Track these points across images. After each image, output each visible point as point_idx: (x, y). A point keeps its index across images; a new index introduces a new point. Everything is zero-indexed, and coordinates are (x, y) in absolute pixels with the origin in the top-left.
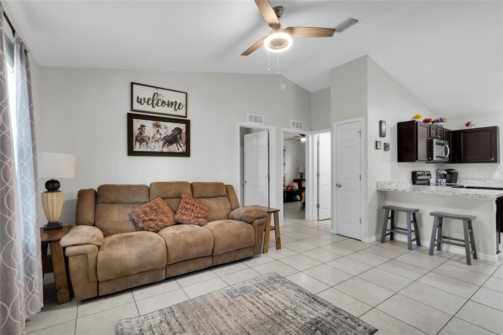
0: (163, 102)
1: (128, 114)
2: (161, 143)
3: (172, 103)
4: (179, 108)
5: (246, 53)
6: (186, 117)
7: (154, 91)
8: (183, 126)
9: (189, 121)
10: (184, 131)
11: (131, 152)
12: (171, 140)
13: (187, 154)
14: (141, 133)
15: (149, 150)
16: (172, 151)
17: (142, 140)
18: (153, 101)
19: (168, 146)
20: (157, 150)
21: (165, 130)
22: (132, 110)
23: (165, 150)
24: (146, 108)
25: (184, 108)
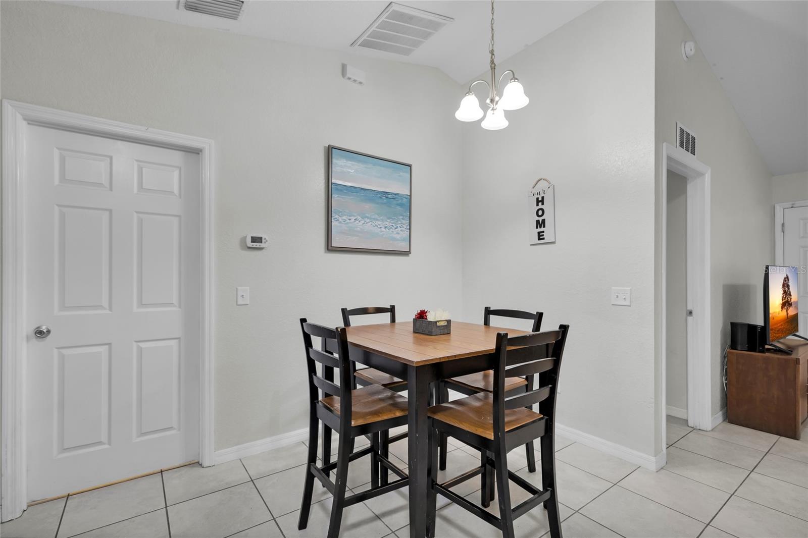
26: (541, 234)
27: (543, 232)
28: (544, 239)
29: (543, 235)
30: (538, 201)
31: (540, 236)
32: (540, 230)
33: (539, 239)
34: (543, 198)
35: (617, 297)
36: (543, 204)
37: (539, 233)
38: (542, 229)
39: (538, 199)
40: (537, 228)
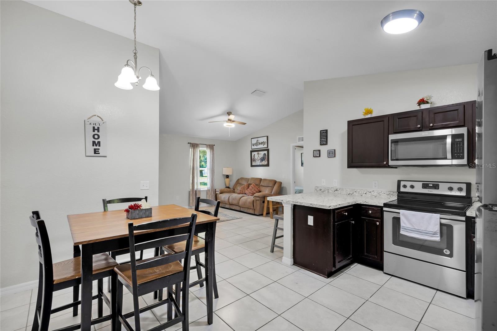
0: (260, 143)
1: (251, 151)
2: (260, 161)
3: (262, 142)
4: (265, 144)
5: (245, 124)
6: (268, 147)
7: (256, 139)
8: (266, 152)
9: (268, 149)
10: (267, 155)
11: (252, 166)
12: (262, 159)
13: (268, 165)
14: (254, 158)
15: (256, 164)
16: (263, 164)
17: (254, 160)
18: (257, 144)
19: (262, 162)
20: (258, 164)
21: (260, 155)
22: (252, 149)
23: (261, 164)
24: (255, 147)
25: (266, 144)
26: (96, 150)
27: (99, 149)
28: (99, 153)
29: (98, 151)
30: (94, 129)
31: (96, 151)
32: (95, 147)
33: (95, 153)
34: (98, 128)
35: (143, 186)
36: (98, 131)
37: (95, 150)
38: (98, 147)
39: (94, 127)
40: (93, 146)
